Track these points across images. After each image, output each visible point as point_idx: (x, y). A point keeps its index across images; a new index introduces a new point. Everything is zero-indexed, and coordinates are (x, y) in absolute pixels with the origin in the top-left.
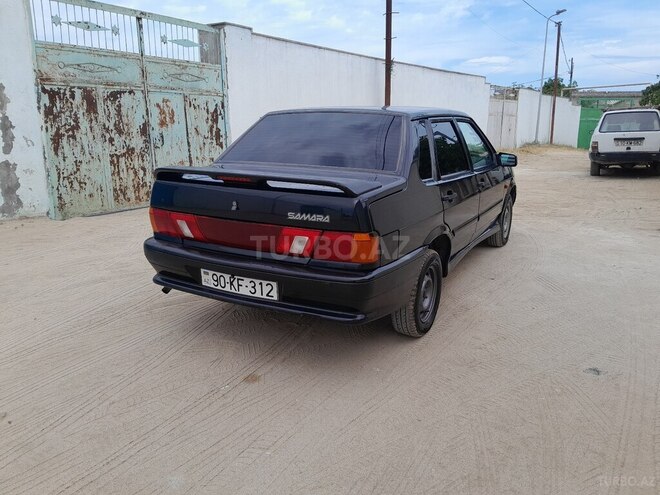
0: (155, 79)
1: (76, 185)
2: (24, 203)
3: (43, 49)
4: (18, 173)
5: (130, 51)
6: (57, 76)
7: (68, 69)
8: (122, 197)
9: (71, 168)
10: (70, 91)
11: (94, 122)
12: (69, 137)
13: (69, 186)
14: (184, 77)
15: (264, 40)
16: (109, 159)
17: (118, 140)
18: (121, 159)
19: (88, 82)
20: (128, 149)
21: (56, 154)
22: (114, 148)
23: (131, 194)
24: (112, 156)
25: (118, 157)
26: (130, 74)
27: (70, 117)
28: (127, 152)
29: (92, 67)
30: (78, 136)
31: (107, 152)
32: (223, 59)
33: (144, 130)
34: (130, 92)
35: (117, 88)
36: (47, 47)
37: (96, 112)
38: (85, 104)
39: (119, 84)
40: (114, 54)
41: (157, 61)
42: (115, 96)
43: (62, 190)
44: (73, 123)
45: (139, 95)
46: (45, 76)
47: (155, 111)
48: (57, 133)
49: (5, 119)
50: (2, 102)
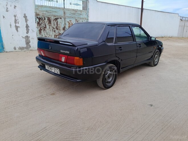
0: (67, 15)
2: (31, 46)
3: (37, 7)
4: (30, 39)
5: (61, 7)
6: (41, 14)
7: (44, 12)
10: (44, 18)
11: (50, 26)
12: (43, 30)
14: (76, 14)
15: (101, 3)
16: (54, 36)
17: (57, 31)
19: (49, 16)
20: (59, 34)
21: (40, 34)
22: (55, 33)
24: (55, 35)
25: (56, 36)
26: (61, 13)
28: (59, 35)
29: (50, 11)
30: (46, 30)
31: (54, 34)
32: (88, 9)
33: (64, 29)
34: (60, 18)
35: (57, 17)
36: (38, 6)
37: (51, 24)
38: (48, 21)
39: (57, 16)
40: (56, 8)
41: (68, 10)
42: (56, 19)
44: (45, 26)
45: (63, 19)
46: (38, 14)
47: (67, 24)
48: (40, 29)
49: (27, 25)
50: (26, 21)
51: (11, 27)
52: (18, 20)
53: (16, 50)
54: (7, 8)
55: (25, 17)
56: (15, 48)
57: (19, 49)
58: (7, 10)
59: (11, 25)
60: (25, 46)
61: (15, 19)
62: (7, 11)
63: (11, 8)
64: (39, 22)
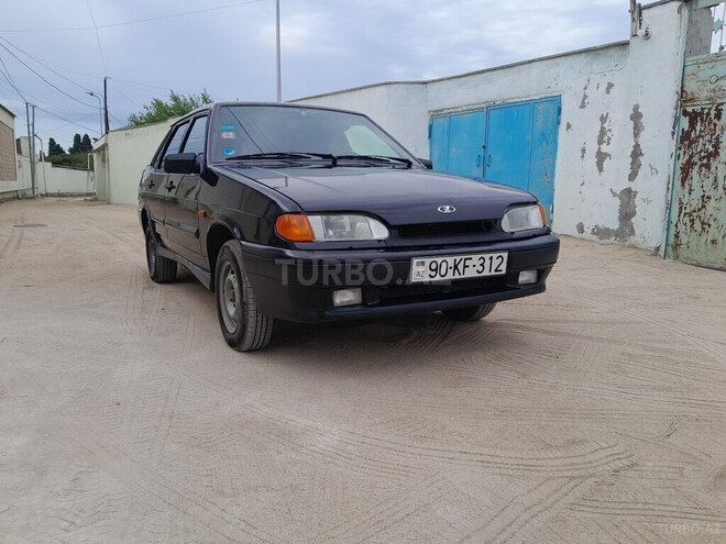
1: (697, 225)
4: (637, 201)
6: (704, 94)
7: (721, 82)
9: (695, 202)
10: (717, 109)
12: (701, 166)
13: (689, 224)
21: (683, 185)
27: (710, 141)
30: (714, 164)
36: (698, 62)
43: (681, 227)
44: (711, 149)
46: (689, 97)
48: (688, 161)
49: (637, 146)
50: (637, 130)
51: (582, 157)
52: (608, 134)
53: (583, 236)
54: (585, 97)
55: (636, 116)
56: (581, 228)
57: (593, 233)
58: (583, 102)
59: (584, 151)
60: (614, 225)
61: (603, 132)
62: (583, 106)
63: (595, 96)
64: (689, 133)
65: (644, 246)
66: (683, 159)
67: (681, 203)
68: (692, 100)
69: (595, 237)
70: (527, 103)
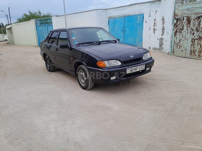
1: (178, 46)
2: (164, 49)
4: (164, 41)
6: (180, 14)
7: (184, 11)
8: (193, 54)
9: (178, 41)
10: (183, 18)
11: (189, 27)
12: (179, 32)
13: (176, 47)
16: (191, 40)
17: (196, 34)
18: (195, 41)
19: (189, 14)
20: (199, 37)
21: (175, 37)
22: (194, 36)
23: (197, 53)
24: (192, 39)
25: (195, 40)
27: (181, 26)
28: (199, 38)
29: (192, 9)
30: (182, 32)
31: (191, 37)
35: (200, 15)
37: (190, 24)
38: (187, 22)
43: (174, 47)
44: (182, 28)
49: (163, 27)
50: (163, 23)
51: (150, 30)
53: (150, 50)
54: (150, 14)
55: (163, 19)
56: (150, 48)
57: (153, 49)
58: (150, 15)
59: (150, 28)
60: (158, 47)
61: (155, 23)
62: (149, 16)
63: (153, 14)
64: (176, 24)
65: (166, 52)
66: (175, 30)
67: (174, 41)
68: (176, 15)
69: (153, 50)
70: (135, 15)
